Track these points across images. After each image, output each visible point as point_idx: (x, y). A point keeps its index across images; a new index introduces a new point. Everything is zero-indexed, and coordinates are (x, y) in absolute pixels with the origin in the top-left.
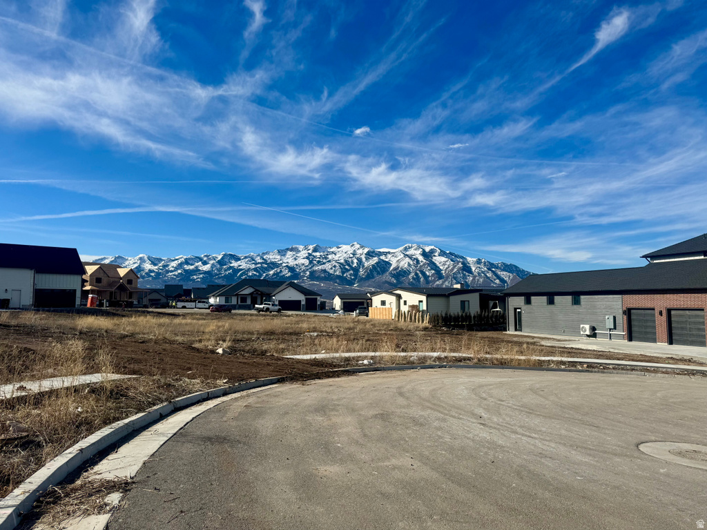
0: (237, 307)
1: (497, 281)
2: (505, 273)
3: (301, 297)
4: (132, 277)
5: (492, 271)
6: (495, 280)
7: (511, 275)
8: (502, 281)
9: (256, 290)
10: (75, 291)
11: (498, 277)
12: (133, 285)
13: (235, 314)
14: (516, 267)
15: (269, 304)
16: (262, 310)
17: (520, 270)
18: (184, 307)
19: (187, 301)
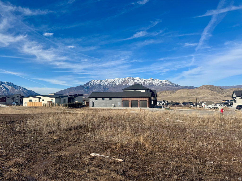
1: (5, 89)
2: (8, 86)
5: (2, 85)
6: (3, 89)
7: (11, 87)
8: (7, 89)
11: (5, 88)
14: (13, 84)
17: (14, 85)
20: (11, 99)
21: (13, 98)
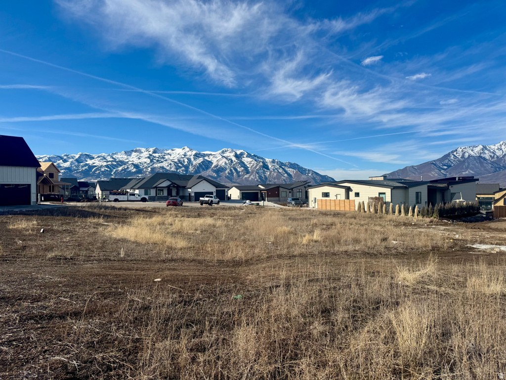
1: (286, 175)
2: (290, 169)
3: (213, 189)
4: (53, 171)
5: (282, 168)
6: (284, 174)
7: (294, 170)
8: (289, 174)
9: (173, 183)
10: (29, 186)
11: (286, 172)
12: (54, 179)
14: (298, 165)
15: (212, 197)
17: (300, 168)
18: (116, 200)
19: (119, 194)
20: (288, 191)
21: (292, 189)
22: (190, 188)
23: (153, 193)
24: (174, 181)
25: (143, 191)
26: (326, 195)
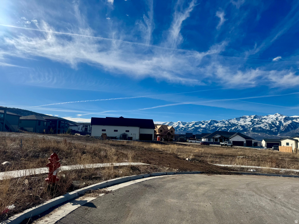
0: (214, 143)
3: (244, 140)
4: (172, 130)
9: (222, 136)
10: (152, 134)
12: (173, 133)
13: (211, 146)
15: (227, 143)
16: (223, 145)
18: (191, 142)
19: (192, 140)
22: (230, 139)
23: (212, 140)
24: (222, 135)
25: (207, 139)
26: (288, 144)
